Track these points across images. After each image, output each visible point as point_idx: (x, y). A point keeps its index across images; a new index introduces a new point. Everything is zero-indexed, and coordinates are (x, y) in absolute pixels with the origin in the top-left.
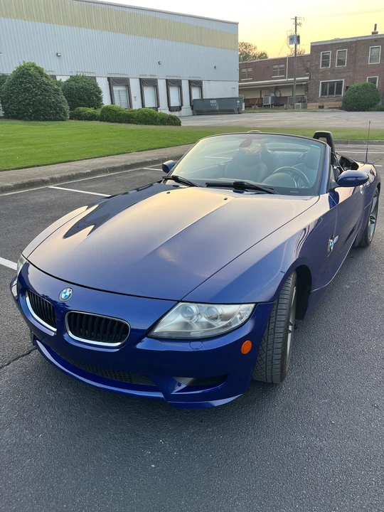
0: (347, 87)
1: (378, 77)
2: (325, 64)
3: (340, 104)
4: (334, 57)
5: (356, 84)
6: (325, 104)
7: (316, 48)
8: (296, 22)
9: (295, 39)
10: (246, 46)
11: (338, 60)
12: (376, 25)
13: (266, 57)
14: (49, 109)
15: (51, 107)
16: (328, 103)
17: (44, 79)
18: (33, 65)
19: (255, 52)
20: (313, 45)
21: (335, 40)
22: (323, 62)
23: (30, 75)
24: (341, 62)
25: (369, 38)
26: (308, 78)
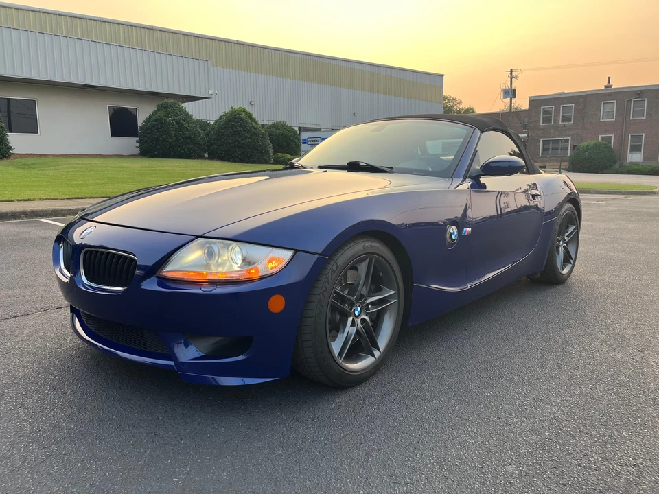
0: (574, 147)
1: (613, 136)
2: (547, 120)
3: (565, 164)
4: (557, 112)
5: (586, 143)
6: (547, 164)
7: (535, 102)
8: (511, 74)
9: (511, 93)
10: (450, 100)
11: (563, 116)
12: (609, 78)
13: (473, 112)
14: (255, 151)
15: (258, 150)
16: (551, 164)
17: (254, 124)
18: (244, 111)
19: (461, 107)
20: (532, 99)
21: (559, 94)
22: (543, 117)
23: (242, 119)
24: (566, 119)
25: (600, 92)
26: (526, 135)
